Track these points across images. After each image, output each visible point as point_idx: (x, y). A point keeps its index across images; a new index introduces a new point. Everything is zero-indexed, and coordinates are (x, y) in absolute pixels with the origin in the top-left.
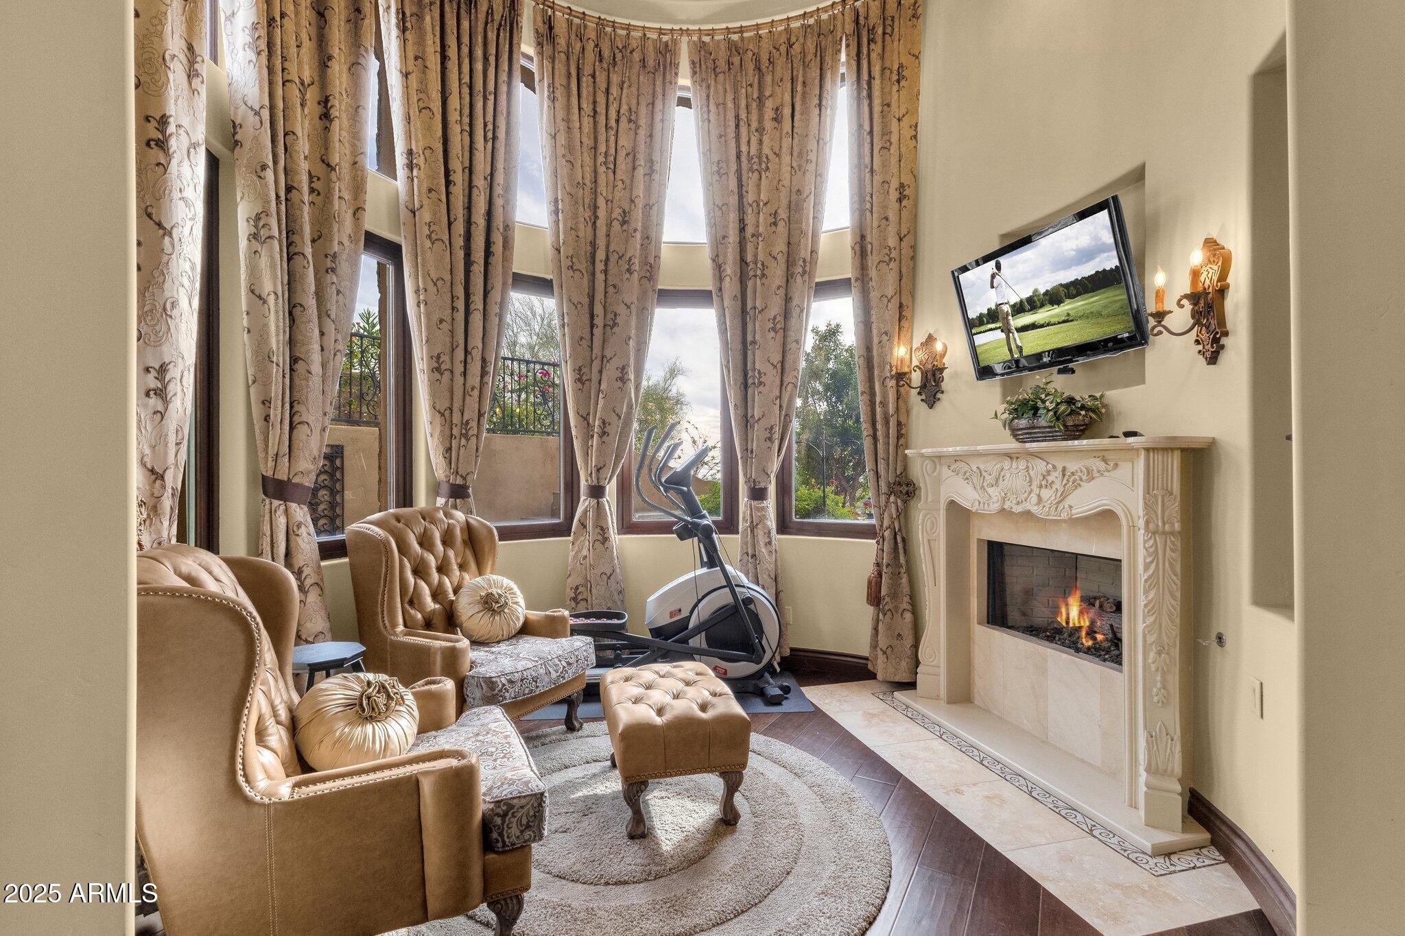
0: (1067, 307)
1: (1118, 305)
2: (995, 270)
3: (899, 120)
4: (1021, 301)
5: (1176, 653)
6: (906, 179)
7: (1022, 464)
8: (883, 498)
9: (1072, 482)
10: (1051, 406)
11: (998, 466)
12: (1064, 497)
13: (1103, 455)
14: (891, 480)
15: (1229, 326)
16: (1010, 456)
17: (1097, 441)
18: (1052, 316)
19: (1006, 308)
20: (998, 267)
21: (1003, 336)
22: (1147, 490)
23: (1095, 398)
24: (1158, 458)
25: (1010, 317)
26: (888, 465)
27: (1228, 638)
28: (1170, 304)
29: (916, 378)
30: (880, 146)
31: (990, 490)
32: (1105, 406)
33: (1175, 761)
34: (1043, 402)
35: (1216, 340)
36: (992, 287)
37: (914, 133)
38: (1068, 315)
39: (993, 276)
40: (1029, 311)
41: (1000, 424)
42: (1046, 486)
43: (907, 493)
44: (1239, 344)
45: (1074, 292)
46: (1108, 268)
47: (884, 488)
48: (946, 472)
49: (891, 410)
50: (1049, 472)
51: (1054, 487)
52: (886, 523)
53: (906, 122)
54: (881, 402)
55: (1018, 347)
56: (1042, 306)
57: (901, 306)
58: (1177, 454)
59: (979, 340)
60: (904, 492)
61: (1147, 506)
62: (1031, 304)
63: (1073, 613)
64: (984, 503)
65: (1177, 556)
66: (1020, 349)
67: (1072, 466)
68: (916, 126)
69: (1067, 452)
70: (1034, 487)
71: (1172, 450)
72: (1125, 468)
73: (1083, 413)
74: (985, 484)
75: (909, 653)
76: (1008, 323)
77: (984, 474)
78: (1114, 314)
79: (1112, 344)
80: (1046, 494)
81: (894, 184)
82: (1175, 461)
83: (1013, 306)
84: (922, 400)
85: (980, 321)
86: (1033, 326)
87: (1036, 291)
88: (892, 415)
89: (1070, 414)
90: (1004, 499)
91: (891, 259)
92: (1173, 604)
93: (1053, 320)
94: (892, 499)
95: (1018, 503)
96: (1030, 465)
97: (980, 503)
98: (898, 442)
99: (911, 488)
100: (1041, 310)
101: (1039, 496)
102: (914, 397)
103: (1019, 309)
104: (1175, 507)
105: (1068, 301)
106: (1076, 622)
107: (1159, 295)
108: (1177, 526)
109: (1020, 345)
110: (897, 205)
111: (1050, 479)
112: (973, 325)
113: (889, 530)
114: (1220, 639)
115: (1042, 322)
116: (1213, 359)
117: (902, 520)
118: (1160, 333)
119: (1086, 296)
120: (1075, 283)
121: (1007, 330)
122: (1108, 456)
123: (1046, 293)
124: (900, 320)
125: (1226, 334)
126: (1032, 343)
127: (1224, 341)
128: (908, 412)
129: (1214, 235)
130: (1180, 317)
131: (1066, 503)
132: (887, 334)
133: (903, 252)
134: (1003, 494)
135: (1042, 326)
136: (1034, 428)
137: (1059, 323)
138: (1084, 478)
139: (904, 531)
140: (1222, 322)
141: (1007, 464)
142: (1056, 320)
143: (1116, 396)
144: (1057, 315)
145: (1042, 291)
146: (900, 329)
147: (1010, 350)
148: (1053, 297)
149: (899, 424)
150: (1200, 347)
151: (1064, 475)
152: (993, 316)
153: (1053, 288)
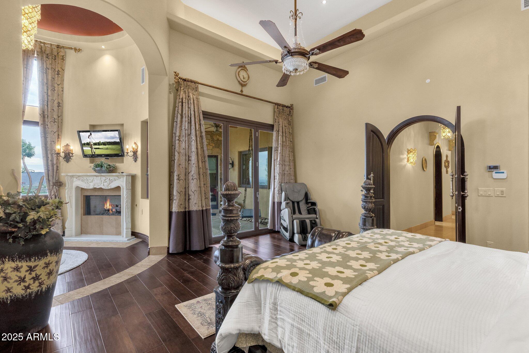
0: (107, 146)
1: (118, 149)
2: (90, 135)
3: (58, 85)
4: (96, 143)
5: (130, 209)
6: (60, 101)
7: (99, 178)
8: (51, 187)
9: (111, 181)
10: (106, 166)
11: (93, 178)
12: (109, 184)
13: (118, 176)
14: (54, 181)
15: (138, 157)
16: (96, 176)
17: (116, 174)
18: (104, 147)
19: (92, 143)
20: (91, 134)
21: (90, 149)
22: (126, 182)
23: (114, 165)
24: (128, 177)
25: (93, 145)
26: (53, 178)
27: (137, 205)
28: (129, 151)
29: (62, 155)
30: (51, 89)
31: (90, 183)
32: (116, 167)
33: (130, 226)
34: (104, 165)
35: (136, 159)
36: (89, 138)
37: (63, 90)
38: (107, 148)
39: (89, 136)
40: (98, 145)
41: (92, 169)
42: (105, 182)
43: (60, 185)
44: (139, 160)
45: (109, 144)
46: (117, 141)
47: (51, 183)
48: (75, 179)
49: (55, 162)
50: (106, 179)
51: (107, 182)
52: (52, 194)
53: (60, 86)
54: (51, 160)
55: (94, 152)
56: (101, 145)
57: (58, 135)
58: (131, 176)
59: (84, 148)
60: (59, 185)
61: (126, 185)
62: (99, 144)
63: (108, 206)
64: (88, 187)
65: (130, 193)
66: (95, 152)
67: (111, 178)
68: (63, 88)
69: (110, 175)
70: (102, 182)
71: (130, 176)
72: (122, 179)
73: (112, 168)
74: (89, 182)
75: (61, 227)
76: (92, 147)
77: (88, 180)
78: (118, 150)
79: (117, 155)
80: (105, 184)
81: (56, 102)
82: (130, 178)
83: (94, 143)
84: (65, 161)
85: (84, 144)
86: (98, 148)
87: (100, 141)
88: (55, 164)
89: (109, 168)
90: (94, 185)
91: (55, 122)
92: (130, 201)
93: (103, 148)
94: (54, 187)
95: (98, 186)
96: (101, 178)
97: (87, 186)
98: (57, 172)
99: (61, 184)
100: (101, 146)
101: (103, 184)
102: (61, 159)
103: (95, 144)
104: (130, 185)
105: (107, 145)
106: (109, 207)
107: (127, 149)
108: (131, 188)
109: (94, 151)
110: (57, 108)
111: (106, 181)
112: (83, 145)
113: (54, 195)
114: (136, 205)
115: (101, 148)
116: (135, 161)
117: (58, 192)
118: (127, 156)
119: (112, 145)
120: (109, 142)
121: (92, 148)
122: (119, 176)
123: (103, 143)
124: (58, 139)
125: (137, 158)
126: (98, 152)
127: (137, 159)
128: (60, 163)
129: (136, 142)
130: (131, 154)
131: (110, 185)
132: (54, 142)
133: (59, 120)
134: (94, 184)
135: (101, 149)
136: (101, 170)
137: (105, 149)
138: (114, 180)
139: (58, 195)
140: (137, 156)
141: (95, 178)
142: (104, 148)
143: (118, 165)
144: (105, 147)
145: (102, 142)
146: (58, 141)
147: (92, 152)
148: (104, 144)
149: (57, 167)
150: (134, 159)
151: (109, 180)
152: (88, 144)
153: (104, 142)
